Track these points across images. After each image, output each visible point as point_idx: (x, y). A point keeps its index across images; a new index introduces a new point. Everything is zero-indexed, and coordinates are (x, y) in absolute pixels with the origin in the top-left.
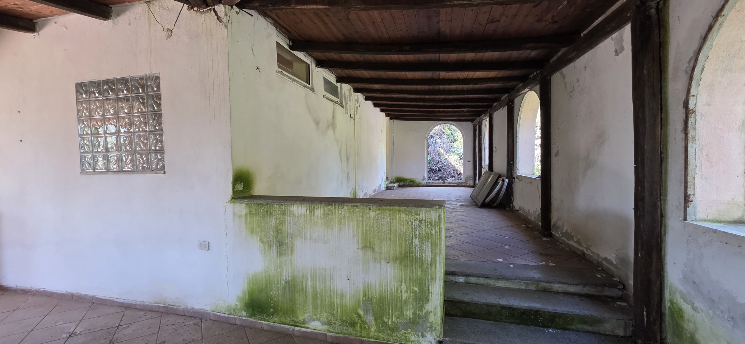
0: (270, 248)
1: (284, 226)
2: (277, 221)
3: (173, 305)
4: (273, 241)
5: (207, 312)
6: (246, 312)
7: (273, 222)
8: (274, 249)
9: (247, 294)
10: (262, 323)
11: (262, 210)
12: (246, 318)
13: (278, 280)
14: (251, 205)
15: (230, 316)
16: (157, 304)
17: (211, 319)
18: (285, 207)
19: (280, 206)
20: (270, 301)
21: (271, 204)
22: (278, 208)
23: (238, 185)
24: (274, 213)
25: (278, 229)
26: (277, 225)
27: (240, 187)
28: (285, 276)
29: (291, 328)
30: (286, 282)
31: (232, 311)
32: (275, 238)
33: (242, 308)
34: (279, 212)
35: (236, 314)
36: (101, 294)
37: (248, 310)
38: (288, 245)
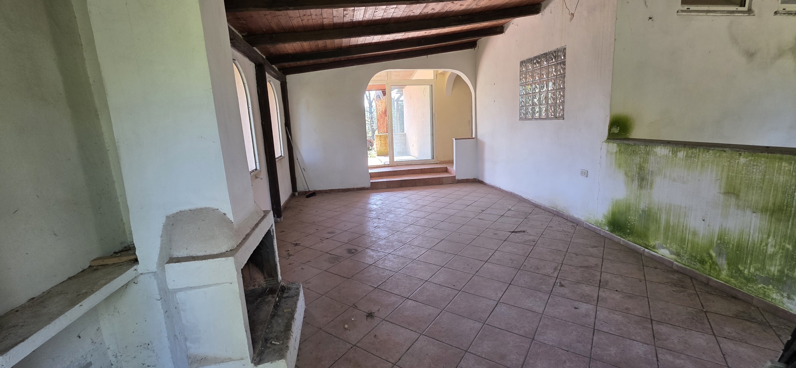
0: (633, 181)
1: (646, 164)
2: (641, 160)
3: (561, 212)
4: (636, 176)
5: (582, 221)
6: (608, 228)
7: (637, 159)
8: (636, 182)
9: (611, 214)
10: (619, 238)
11: (630, 149)
12: (608, 232)
13: (636, 208)
14: (621, 145)
15: (597, 227)
16: (552, 209)
17: (584, 226)
18: (649, 148)
19: (645, 147)
20: (628, 223)
21: (638, 145)
22: (643, 148)
23: (614, 128)
24: (639, 152)
25: (641, 166)
26: (641, 163)
27: (616, 130)
28: (642, 206)
29: (642, 248)
30: (643, 211)
31: (599, 225)
32: (638, 174)
33: (606, 224)
34: (643, 151)
35: (601, 227)
36: (524, 196)
37: (610, 226)
38: (648, 181)
